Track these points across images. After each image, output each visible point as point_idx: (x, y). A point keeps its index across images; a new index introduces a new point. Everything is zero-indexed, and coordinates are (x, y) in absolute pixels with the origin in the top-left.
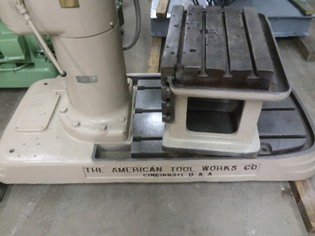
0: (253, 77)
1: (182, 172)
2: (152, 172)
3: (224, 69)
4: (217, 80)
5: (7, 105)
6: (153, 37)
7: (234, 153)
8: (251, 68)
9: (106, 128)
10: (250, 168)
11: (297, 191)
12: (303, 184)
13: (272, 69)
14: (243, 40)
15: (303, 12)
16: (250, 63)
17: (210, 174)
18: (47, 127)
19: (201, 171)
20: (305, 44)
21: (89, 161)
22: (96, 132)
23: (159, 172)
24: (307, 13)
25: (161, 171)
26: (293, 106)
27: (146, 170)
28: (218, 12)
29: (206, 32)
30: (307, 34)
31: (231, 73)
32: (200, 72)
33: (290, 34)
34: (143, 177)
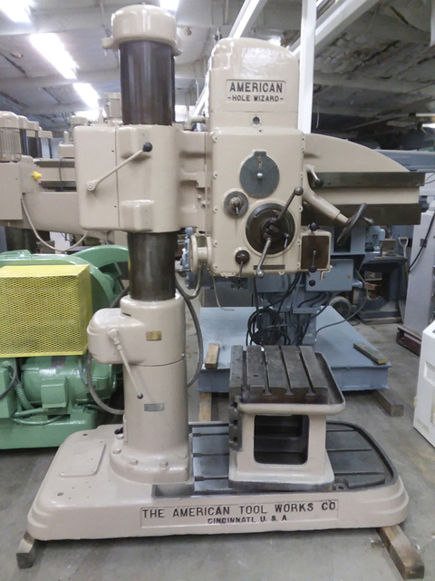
0: (312, 394)
1: (252, 515)
2: (219, 516)
3: (285, 387)
4: (280, 397)
5: (23, 470)
6: (201, 392)
7: (307, 485)
8: (308, 386)
9: (167, 464)
10: (328, 506)
11: (387, 538)
12: (392, 530)
13: (326, 385)
14: (300, 368)
15: (375, 361)
16: (308, 383)
17: (284, 518)
18: (96, 472)
19: (274, 513)
20: (385, 397)
21: (148, 501)
22: (155, 470)
23: (226, 516)
24: (380, 362)
25: (228, 513)
26: (370, 447)
27: (212, 511)
28: (276, 350)
29: (266, 364)
30: (387, 387)
31: (292, 390)
32: (264, 391)
33: (366, 387)
34: (207, 524)
